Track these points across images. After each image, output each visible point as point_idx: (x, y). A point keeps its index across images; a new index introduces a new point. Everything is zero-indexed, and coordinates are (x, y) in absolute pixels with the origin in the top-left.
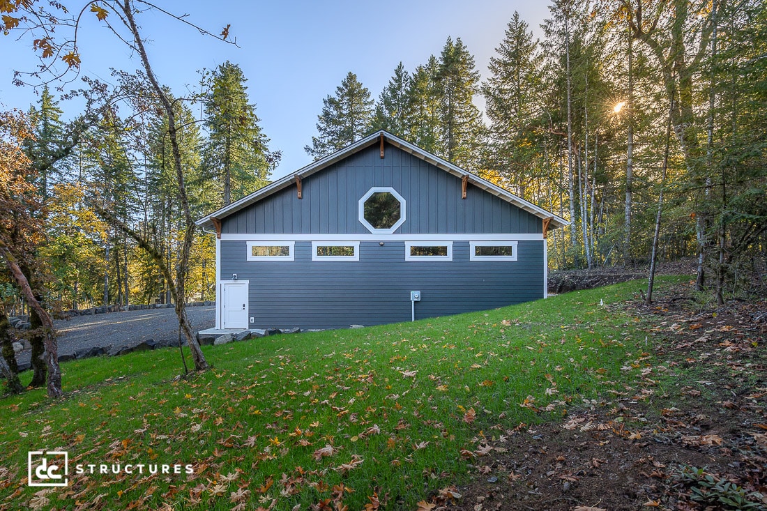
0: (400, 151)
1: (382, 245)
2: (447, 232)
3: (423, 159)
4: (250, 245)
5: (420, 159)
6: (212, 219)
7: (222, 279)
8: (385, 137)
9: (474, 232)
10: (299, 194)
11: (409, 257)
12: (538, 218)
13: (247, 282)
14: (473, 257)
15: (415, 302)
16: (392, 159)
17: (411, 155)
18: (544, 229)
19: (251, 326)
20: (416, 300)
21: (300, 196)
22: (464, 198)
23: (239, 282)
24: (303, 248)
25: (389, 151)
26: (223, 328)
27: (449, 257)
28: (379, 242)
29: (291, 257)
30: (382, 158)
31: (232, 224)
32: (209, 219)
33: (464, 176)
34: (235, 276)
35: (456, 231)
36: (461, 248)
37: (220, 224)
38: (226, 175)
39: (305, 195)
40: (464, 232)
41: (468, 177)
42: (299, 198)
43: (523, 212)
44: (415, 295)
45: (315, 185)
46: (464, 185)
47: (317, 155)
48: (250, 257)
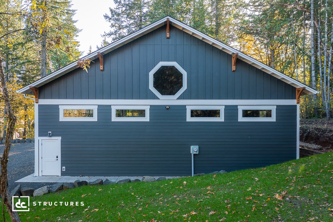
0: (183, 33)
1: (168, 109)
2: (220, 98)
3: (201, 39)
4: (61, 109)
5: (198, 39)
6: (31, 89)
7: (39, 136)
8: (170, 22)
9: (241, 98)
10: (101, 67)
11: (189, 119)
12: (293, 87)
13: (59, 138)
14: (241, 119)
15: (194, 155)
16: (176, 39)
17: (191, 36)
18: (297, 96)
19: (63, 174)
20: (195, 153)
21: (102, 69)
22: (234, 71)
23: (53, 138)
24: (104, 111)
25: (173, 33)
26: (40, 175)
27: (221, 119)
28: (165, 106)
29: (95, 119)
30: (168, 38)
31: (47, 91)
32: (29, 88)
33: (233, 53)
34: (50, 134)
35: (227, 98)
36: (231, 111)
37: (38, 92)
38: (43, 39)
39: (106, 68)
40: (234, 98)
41: (237, 55)
42: (102, 70)
43: (281, 83)
44: (194, 149)
45: (114, 60)
46: (233, 61)
47: (112, 22)
48: (62, 119)
